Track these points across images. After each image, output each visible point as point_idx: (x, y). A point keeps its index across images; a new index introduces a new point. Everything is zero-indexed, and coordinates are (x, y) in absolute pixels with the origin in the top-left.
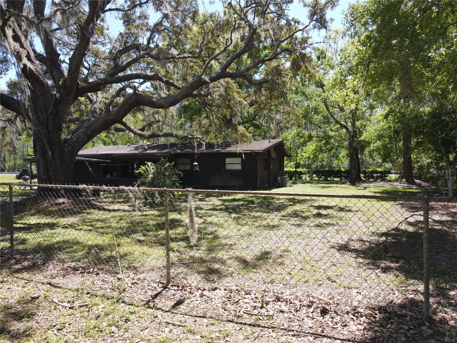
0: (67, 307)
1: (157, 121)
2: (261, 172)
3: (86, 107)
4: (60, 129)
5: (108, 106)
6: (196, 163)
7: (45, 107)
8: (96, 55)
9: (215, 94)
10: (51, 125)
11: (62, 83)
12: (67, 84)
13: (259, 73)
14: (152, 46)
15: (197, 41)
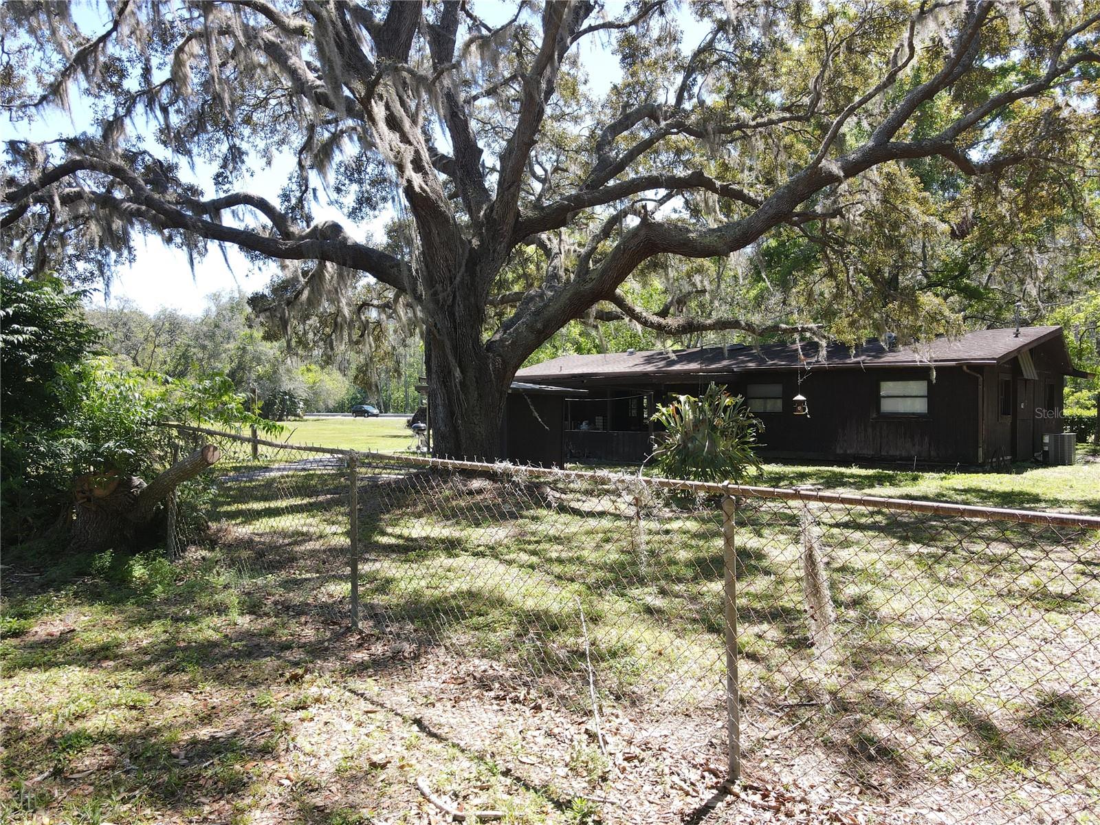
0: (447, 813)
1: (697, 292)
2: (990, 421)
3: (538, 268)
4: (478, 318)
5: (583, 260)
6: (800, 397)
7: (450, 271)
8: (559, 144)
9: (853, 211)
10: (459, 310)
11: (485, 214)
12: (495, 215)
13: (982, 145)
14: (687, 106)
15: (806, 77)
